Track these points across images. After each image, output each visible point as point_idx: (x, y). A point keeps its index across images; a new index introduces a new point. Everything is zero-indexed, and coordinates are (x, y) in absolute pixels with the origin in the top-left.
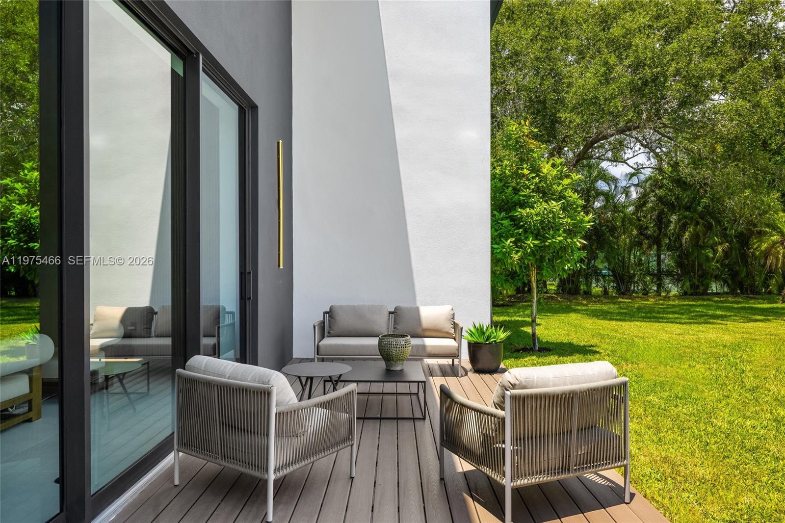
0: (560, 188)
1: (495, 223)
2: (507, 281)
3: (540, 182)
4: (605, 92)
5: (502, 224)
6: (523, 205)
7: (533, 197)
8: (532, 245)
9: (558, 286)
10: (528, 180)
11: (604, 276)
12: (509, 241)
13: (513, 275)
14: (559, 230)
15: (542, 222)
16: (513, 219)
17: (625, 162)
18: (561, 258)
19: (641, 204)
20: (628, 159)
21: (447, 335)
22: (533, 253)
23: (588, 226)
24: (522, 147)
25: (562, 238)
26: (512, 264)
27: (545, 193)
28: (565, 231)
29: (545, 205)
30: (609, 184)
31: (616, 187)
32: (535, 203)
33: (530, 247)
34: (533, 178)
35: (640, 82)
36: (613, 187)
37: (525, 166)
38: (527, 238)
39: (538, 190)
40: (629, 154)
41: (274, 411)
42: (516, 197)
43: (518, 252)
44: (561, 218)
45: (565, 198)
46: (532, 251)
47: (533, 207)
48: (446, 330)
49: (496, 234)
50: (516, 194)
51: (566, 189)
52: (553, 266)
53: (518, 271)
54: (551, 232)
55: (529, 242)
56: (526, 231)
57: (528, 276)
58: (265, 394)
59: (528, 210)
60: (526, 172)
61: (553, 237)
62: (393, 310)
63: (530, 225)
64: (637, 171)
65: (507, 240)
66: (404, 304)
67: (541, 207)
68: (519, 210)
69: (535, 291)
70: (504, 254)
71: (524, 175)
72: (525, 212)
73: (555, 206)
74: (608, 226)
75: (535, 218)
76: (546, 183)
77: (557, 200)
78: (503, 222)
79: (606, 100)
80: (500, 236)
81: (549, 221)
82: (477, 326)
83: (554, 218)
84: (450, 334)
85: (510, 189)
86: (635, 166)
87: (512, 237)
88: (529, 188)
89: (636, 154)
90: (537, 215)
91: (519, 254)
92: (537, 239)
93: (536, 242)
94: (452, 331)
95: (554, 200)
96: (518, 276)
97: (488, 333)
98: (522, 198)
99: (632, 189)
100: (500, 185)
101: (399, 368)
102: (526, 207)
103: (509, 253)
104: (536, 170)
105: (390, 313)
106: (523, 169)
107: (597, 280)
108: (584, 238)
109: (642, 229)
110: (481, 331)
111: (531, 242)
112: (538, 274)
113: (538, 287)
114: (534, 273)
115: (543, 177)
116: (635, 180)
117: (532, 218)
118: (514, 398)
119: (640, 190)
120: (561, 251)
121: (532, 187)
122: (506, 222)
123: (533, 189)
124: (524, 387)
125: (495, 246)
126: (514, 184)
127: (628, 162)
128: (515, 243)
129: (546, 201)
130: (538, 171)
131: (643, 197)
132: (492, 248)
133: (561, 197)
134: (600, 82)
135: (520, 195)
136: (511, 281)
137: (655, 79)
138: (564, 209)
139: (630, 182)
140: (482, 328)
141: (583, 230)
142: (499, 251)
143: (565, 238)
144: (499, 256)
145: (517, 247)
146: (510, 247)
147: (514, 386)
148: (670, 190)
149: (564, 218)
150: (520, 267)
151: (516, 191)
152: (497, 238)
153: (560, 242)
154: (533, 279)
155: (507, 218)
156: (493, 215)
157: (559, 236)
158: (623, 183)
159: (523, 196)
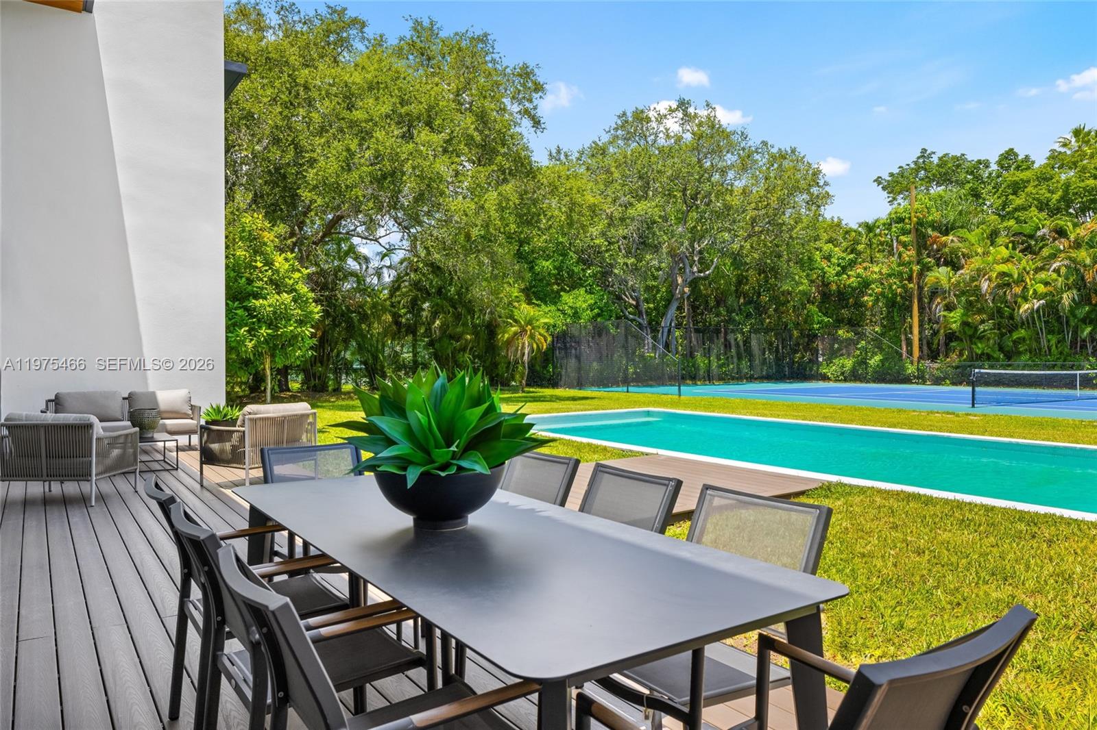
0: (291, 282)
1: (229, 311)
2: (241, 368)
3: (273, 275)
4: (347, 180)
5: (236, 314)
6: (256, 296)
7: (266, 289)
8: (265, 334)
9: (303, 384)
10: (261, 272)
11: (355, 371)
12: (243, 330)
13: (246, 363)
14: (290, 320)
15: (275, 313)
16: (246, 309)
17: (376, 240)
18: (293, 346)
19: (395, 287)
20: (380, 237)
21: (185, 416)
22: (266, 341)
23: (317, 316)
24: (255, 239)
25: (293, 328)
26: (246, 352)
27: (278, 286)
28: (296, 321)
29: (277, 297)
30: (360, 264)
31: (367, 267)
32: (268, 294)
33: (263, 336)
34: (266, 271)
35: (379, 173)
36: (364, 267)
37: (258, 258)
38: (260, 328)
39: (271, 281)
40: (381, 232)
41: (95, 437)
42: (250, 288)
43: (251, 340)
44: (291, 309)
45: (296, 290)
46: (265, 339)
47: (266, 299)
48: (183, 411)
49: (230, 323)
50: (250, 285)
51: (297, 283)
52: (286, 354)
53: (252, 358)
54: (283, 322)
55: (262, 331)
56: (259, 321)
57: (263, 363)
58: (89, 426)
59: (261, 301)
60: (259, 264)
61: (285, 327)
62: (127, 396)
63: (263, 315)
64: (390, 250)
65: (240, 329)
66: (137, 389)
67: (273, 299)
68: (253, 301)
69: (269, 378)
70: (238, 342)
71: (257, 267)
72: (258, 303)
73: (286, 297)
74: (359, 313)
75: (268, 309)
76: (278, 276)
77: (287, 293)
78: (237, 311)
79: (347, 187)
80: (235, 325)
81: (281, 312)
82: (214, 406)
83: (285, 309)
84: (188, 415)
85: (244, 279)
86: (387, 247)
87: (246, 326)
88: (262, 280)
89: (388, 232)
90: (269, 306)
91: (253, 342)
92: (269, 329)
93: (269, 331)
94: (190, 412)
95: (286, 292)
96: (252, 363)
97: (225, 411)
98: (255, 289)
99: (385, 270)
100: (232, 274)
101: (150, 435)
102: (259, 298)
103: (243, 342)
104: (269, 263)
105: (124, 399)
106: (256, 261)
107: (347, 374)
108: (312, 327)
109: (396, 316)
110: (218, 411)
111: (264, 331)
112: (271, 362)
113: (272, 374)
114: (268, 360)
115: (276, 270)
116: (387, 262)
117: (265, 309)
118: (251, 420)
119: (393, 273)
120: (293, 339)
121: (265, 279)
122: (240, 312)
123: (266, 282)
124: (256, 414)
125: (230, 335)
126: (247, 275)
127: (380, 240)
128: (249, 331)
129: (278, 293)
130: (272, 264)
131: (397, 281)
132: (226, 336)
133: (293, 290)
134: (342, 167)
135: (254, 287)
136: (245, 368)
137: (393, 174)
138: (295, 300)
139: (382, 263)
140: (218, 408)
141: (313, 320)
142: (233, 339)
143: (295, 328)
144: (233, 344)
145: (251, 335)
146: (244, 336)
147: (250, 413)
148: (424, 274)
149: (295, 309)
150: (254, 355)
151: (250, 282)
152: (231, 327)
153: (291, 331)
154: (267, 366)
155: (240, 308)
156: (227, 304)
157: (291, 326)
158: (375, 263)
159: (257, 287)
